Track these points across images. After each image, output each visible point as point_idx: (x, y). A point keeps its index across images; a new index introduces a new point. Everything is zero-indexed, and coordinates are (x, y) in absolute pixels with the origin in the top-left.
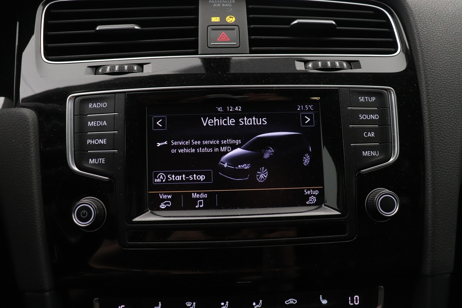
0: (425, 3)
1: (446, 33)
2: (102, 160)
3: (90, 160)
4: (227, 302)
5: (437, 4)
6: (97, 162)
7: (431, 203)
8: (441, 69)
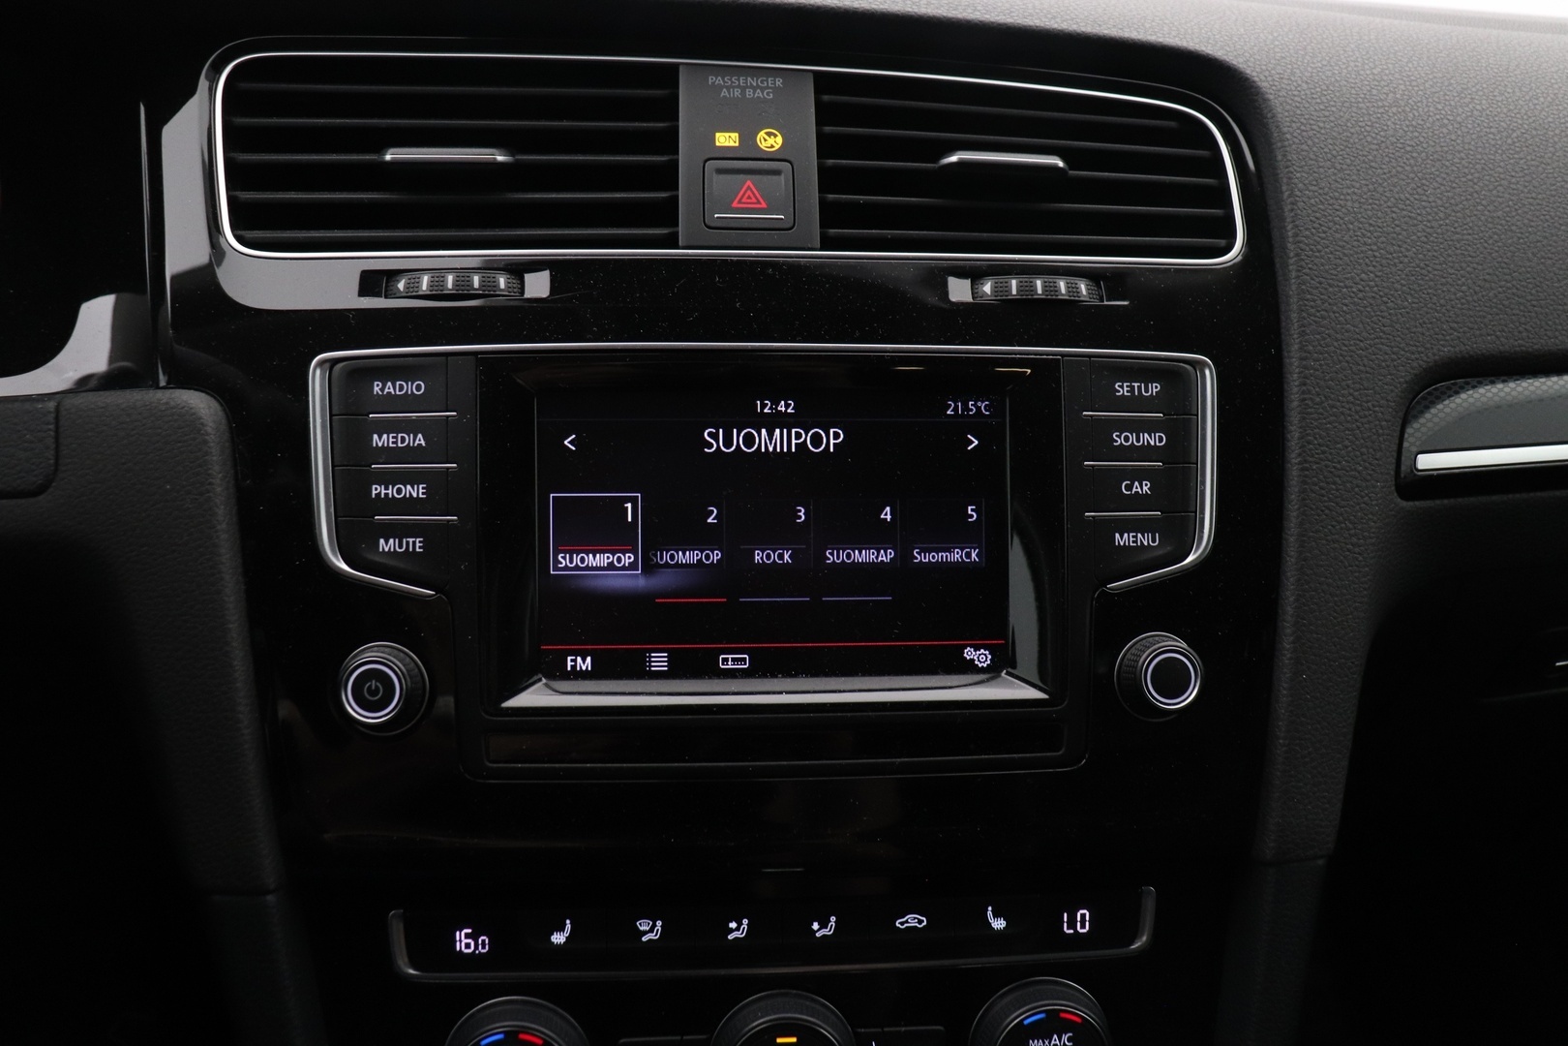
0: (1322, 107)
1: (1370, 201)
2: (414, 543)
3: (382, 541)
4: (745, 922)
5: (1354, 109)
6: (400, 547)
7: (1287, 675)
8: (1345, 308)
